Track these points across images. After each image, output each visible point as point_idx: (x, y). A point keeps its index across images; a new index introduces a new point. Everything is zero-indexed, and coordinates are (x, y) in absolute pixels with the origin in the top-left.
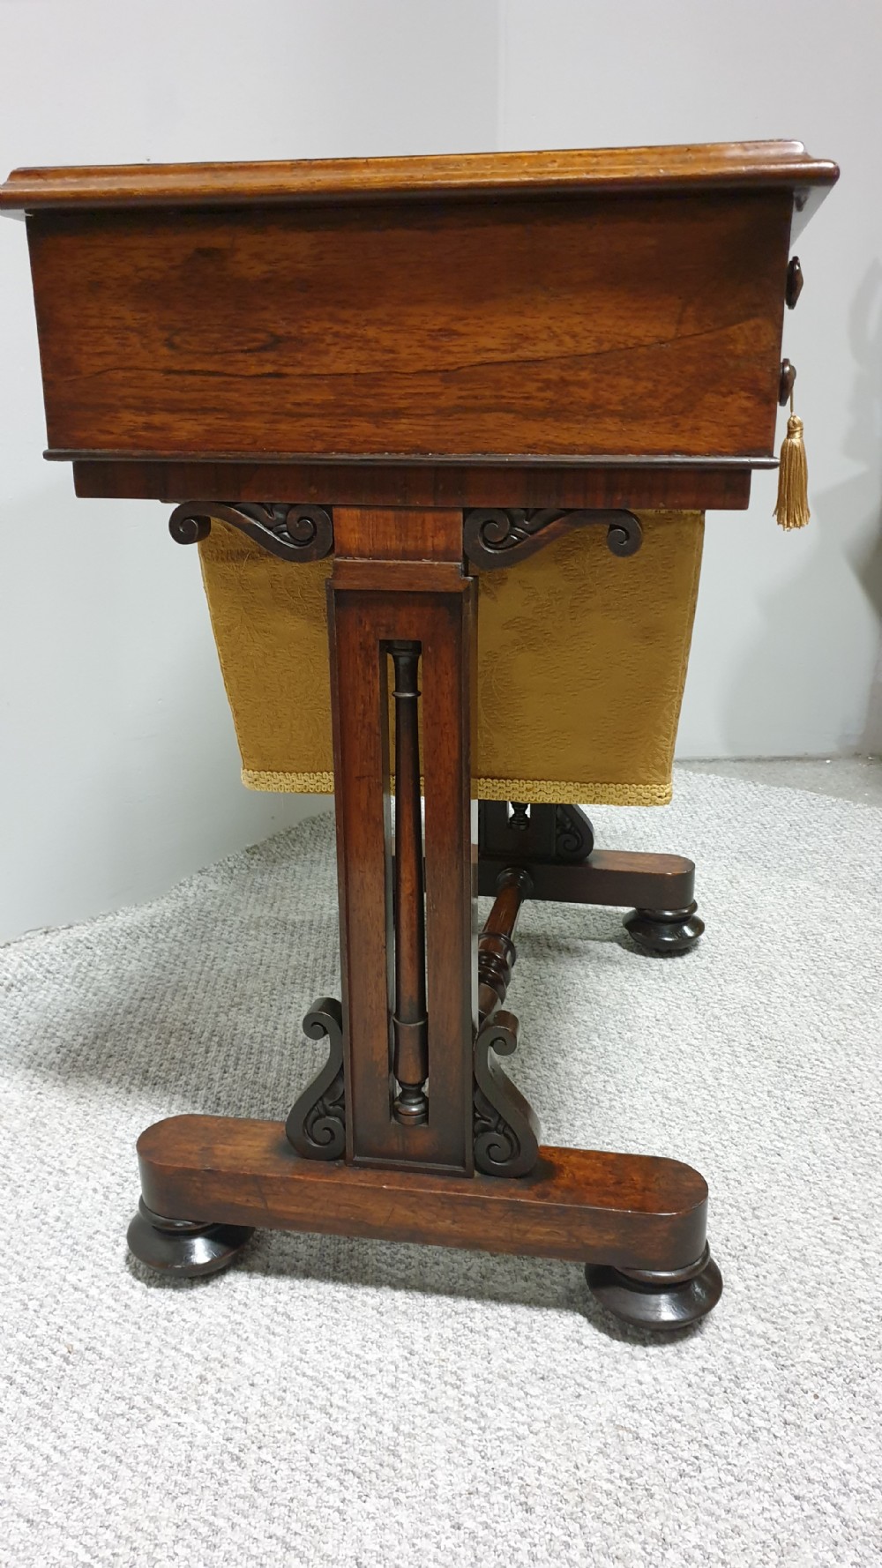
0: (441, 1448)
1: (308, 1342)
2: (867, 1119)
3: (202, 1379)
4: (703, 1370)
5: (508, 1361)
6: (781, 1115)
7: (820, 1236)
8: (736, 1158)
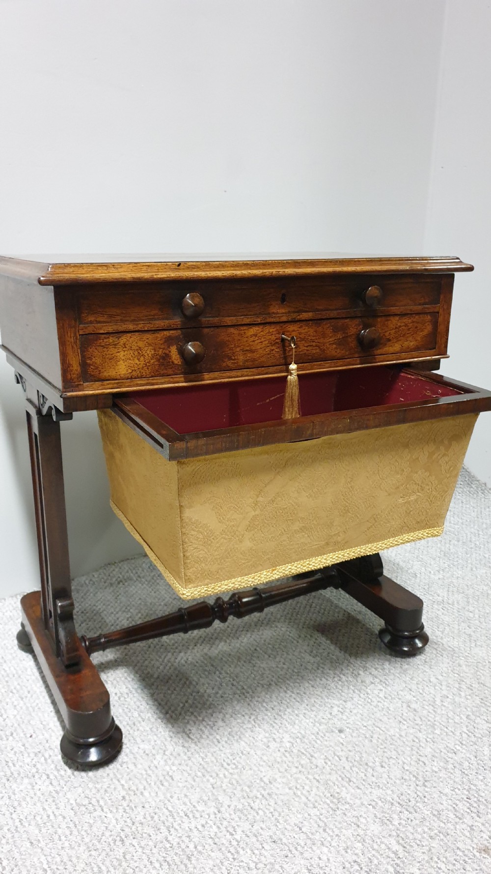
0: (211, 862)
1: (175, 793)
3: (124, 798)
4: (355, 861)
5: (262, 828)
6: (468, 731)
7: (454, 806)
8: (430, 750)
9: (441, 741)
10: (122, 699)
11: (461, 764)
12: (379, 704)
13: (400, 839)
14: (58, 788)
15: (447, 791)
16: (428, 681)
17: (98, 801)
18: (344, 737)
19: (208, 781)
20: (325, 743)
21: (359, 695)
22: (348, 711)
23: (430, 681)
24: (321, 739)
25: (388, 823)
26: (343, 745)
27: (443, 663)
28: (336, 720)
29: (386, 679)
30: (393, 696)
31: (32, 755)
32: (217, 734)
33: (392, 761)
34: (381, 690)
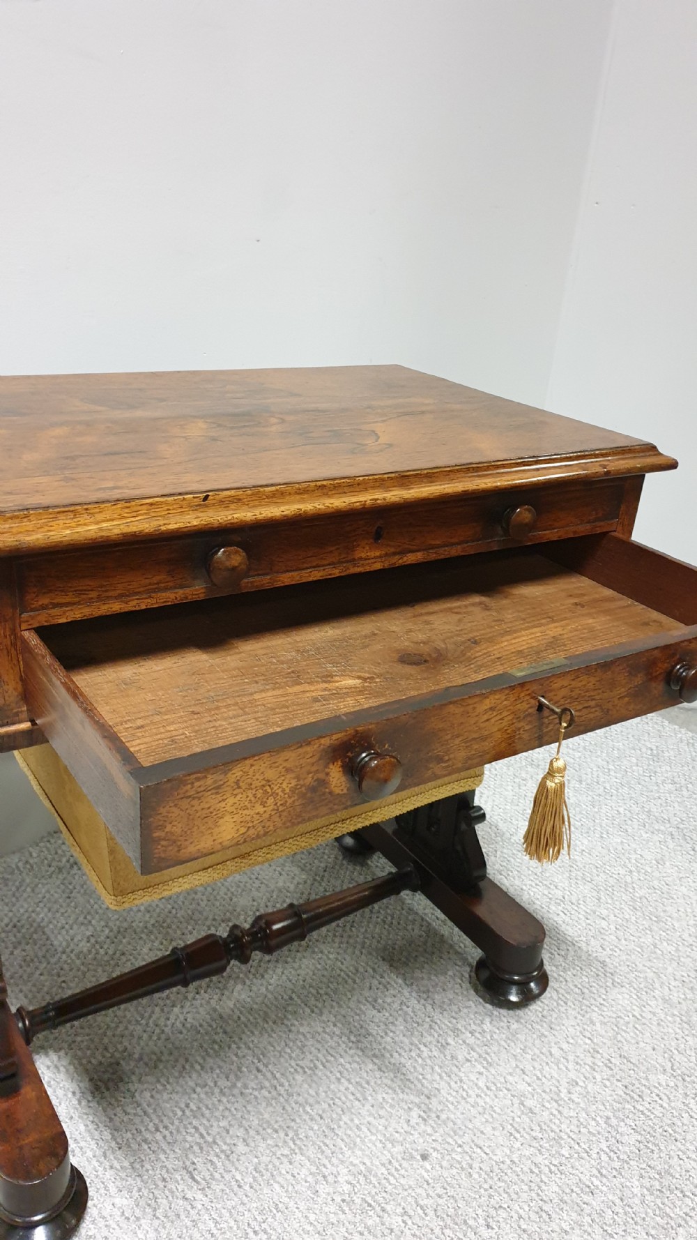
2: (678, 1176)
6: (608, 1147)
8: (555, 1188)
9: (571, 1170)
11: (601, 1214)
12: (479, 1100)
16: (548, 1054)
18: (429, 1167)
20: (402, 1181)
21: (449, 1084)
22: (433, 1115)
23: (551, 1054)
24: (396, 1174)
26: (428, 1184)
27: (568, 1018)
28: (417, 1136)
29: (488, 1054)
30: (499, 1085)
32: (237, 1169)
33: (503, 1214)
34: (481, 1074)
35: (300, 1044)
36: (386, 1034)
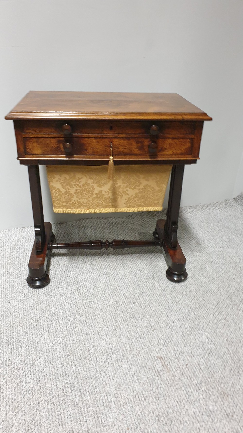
0: (62, 335)
1: (63, 310)
3: (45, 307)
4: (111, 348)
5: (85, 329)
6: (185, 316)
7: (159, 341)
8: (164, 319)
9: (171, 317)
10: (62, 273)
11: (173, 327)
12: (156, 297)
13: (131, 346)
14: (26, 299)
15: (161, 335)
17: (36, 306)
18: (134, 306)
19: (76, 309)
20: (125, 306)
21: (150, 292)
23: (183, 293)
24: (125, 304)
25: (131, 340)
26: (131, 308)
28: (135, 299)
30: (163, 295)
31: (23, 286)
32: (88, 293)
33: (146, 319)
34: (160, 292)
35: (117, 274)
36: (140, 277)
